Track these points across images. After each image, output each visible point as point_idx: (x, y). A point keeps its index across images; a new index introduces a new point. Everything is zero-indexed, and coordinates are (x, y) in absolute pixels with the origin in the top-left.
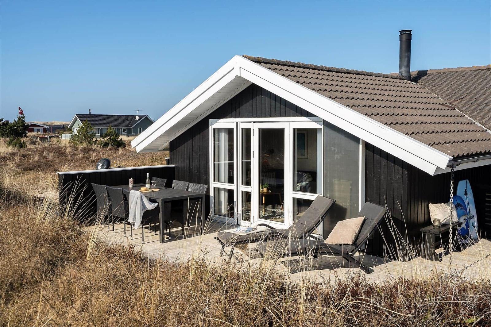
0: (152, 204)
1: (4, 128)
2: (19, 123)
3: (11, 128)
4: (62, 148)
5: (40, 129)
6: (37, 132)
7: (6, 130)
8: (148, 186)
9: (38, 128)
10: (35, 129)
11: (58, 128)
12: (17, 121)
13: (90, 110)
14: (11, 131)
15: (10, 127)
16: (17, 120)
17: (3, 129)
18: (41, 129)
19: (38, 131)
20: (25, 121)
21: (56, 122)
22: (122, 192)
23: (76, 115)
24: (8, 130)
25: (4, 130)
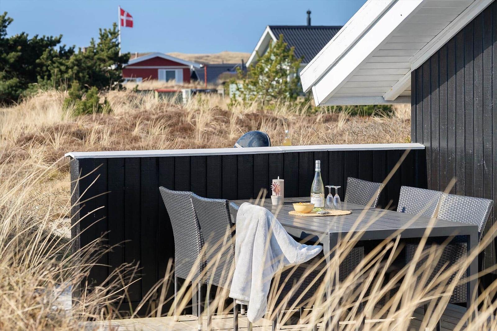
0: (300, 249)
1: (61, 64)
2: (103, 51)
3: (78, 62)
4: (188, 113)
5: (174, 72)
6: (167, 80)
7: (68, 68)
8: (316, 199)
9: (170, 68)
10: (162, 71)
11: (229, 70)
12: (99, 45)
13: (309, 13)
14: (78, 72)
15: (76, 60)
16: (97, 41)
17: (58, 67)
18: (179, 73)
19: (170, 76)
20: (119, 44)
21: (231, 53)
22: (225, 210)
23: (268, 29)
24: (72, 68)
25: (60, 71)
